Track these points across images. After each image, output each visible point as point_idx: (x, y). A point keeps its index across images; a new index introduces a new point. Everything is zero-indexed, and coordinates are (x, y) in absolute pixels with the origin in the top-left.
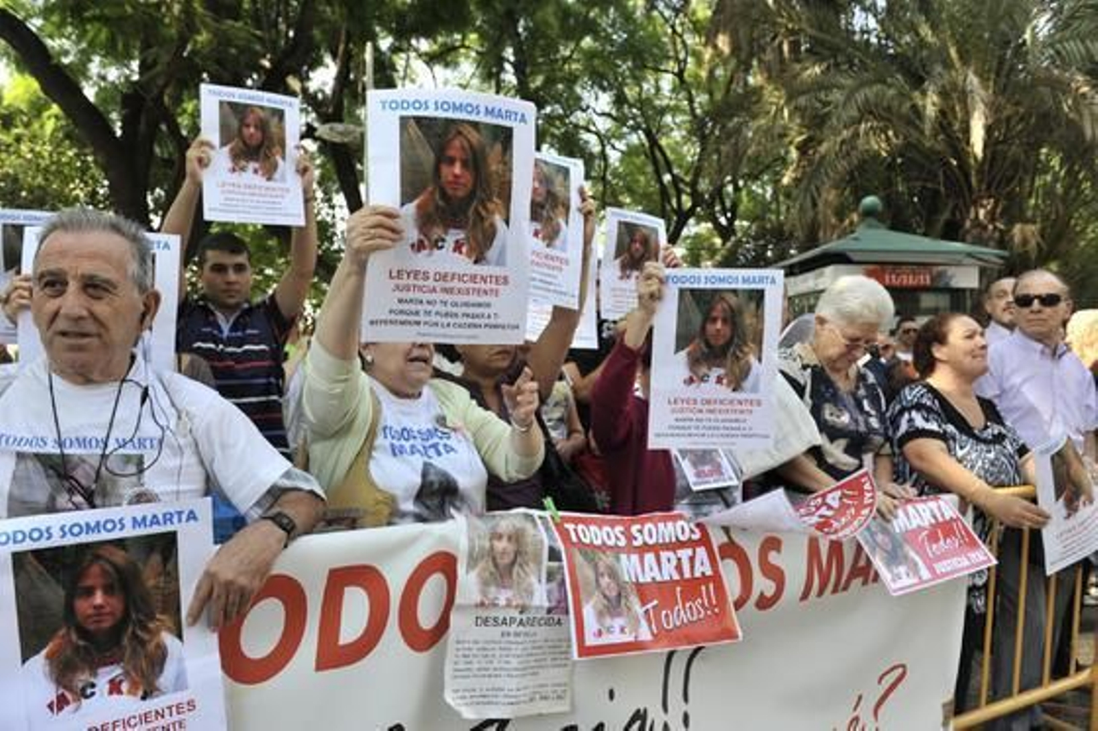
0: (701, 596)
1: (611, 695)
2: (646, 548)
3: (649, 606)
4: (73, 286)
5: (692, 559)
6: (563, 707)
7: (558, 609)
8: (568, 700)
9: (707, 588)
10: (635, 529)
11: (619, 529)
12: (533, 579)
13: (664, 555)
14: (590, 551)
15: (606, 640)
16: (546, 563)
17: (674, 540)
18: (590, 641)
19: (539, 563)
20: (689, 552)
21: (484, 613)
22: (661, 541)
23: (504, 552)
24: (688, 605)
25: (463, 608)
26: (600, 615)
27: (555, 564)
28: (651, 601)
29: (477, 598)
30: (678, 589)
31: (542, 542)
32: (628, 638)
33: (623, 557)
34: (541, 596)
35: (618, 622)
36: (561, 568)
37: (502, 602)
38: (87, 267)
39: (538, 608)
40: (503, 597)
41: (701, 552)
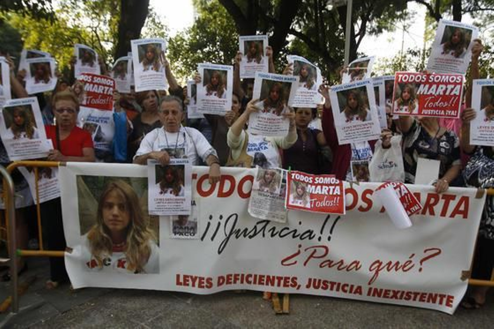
0: (334, 200)
1: (300, 223)
2: (319, 184)
3: (313, 200)
4: (170, 113)
5: (334, 190)
6: (284, 222)
7: (282, 195)
8: (285, 219)
9: (337, 199)
10: (316, 179)
11: (311, 178)
12: (277, 187)
13: (324, 187)
14: (297, 182)
15: (295, 204)
16: (281, 183)
17: (329, 183)
18: (290, 203)
19: (279, 183)
20: (333, 187)
21: (260, 192)
22: (324, 183)
23: (268, 178)
24: (327, 202)
25: (255, 190)
26: (295, 198)
27: (284, 184)
28: (314, 198)
29: (258, 188)
30: (326, 197)
31: (280, 177)
32: (302, 205)
33: (309, 186)
34: (278, 191)
35: (299, 201)
36: (285, 185)
37: (265, 190)
38: (172, 109)
39: (277, 194)
40: (266, 189)
41: (338, 188)
